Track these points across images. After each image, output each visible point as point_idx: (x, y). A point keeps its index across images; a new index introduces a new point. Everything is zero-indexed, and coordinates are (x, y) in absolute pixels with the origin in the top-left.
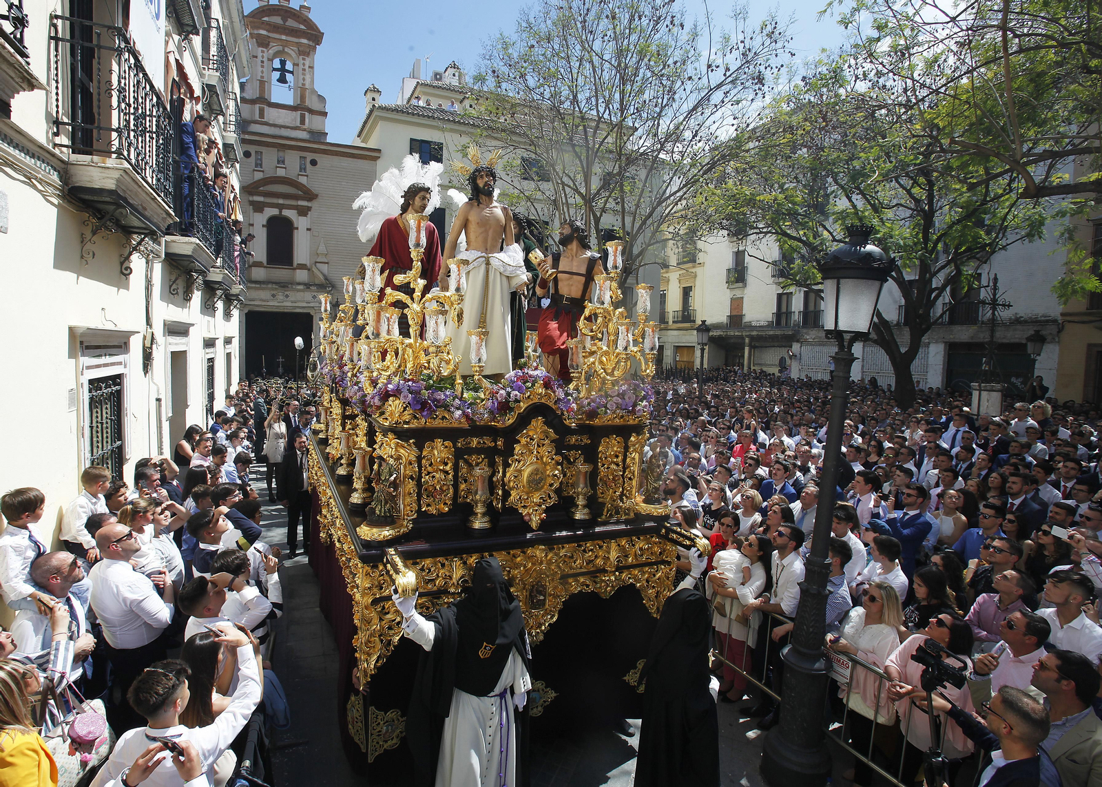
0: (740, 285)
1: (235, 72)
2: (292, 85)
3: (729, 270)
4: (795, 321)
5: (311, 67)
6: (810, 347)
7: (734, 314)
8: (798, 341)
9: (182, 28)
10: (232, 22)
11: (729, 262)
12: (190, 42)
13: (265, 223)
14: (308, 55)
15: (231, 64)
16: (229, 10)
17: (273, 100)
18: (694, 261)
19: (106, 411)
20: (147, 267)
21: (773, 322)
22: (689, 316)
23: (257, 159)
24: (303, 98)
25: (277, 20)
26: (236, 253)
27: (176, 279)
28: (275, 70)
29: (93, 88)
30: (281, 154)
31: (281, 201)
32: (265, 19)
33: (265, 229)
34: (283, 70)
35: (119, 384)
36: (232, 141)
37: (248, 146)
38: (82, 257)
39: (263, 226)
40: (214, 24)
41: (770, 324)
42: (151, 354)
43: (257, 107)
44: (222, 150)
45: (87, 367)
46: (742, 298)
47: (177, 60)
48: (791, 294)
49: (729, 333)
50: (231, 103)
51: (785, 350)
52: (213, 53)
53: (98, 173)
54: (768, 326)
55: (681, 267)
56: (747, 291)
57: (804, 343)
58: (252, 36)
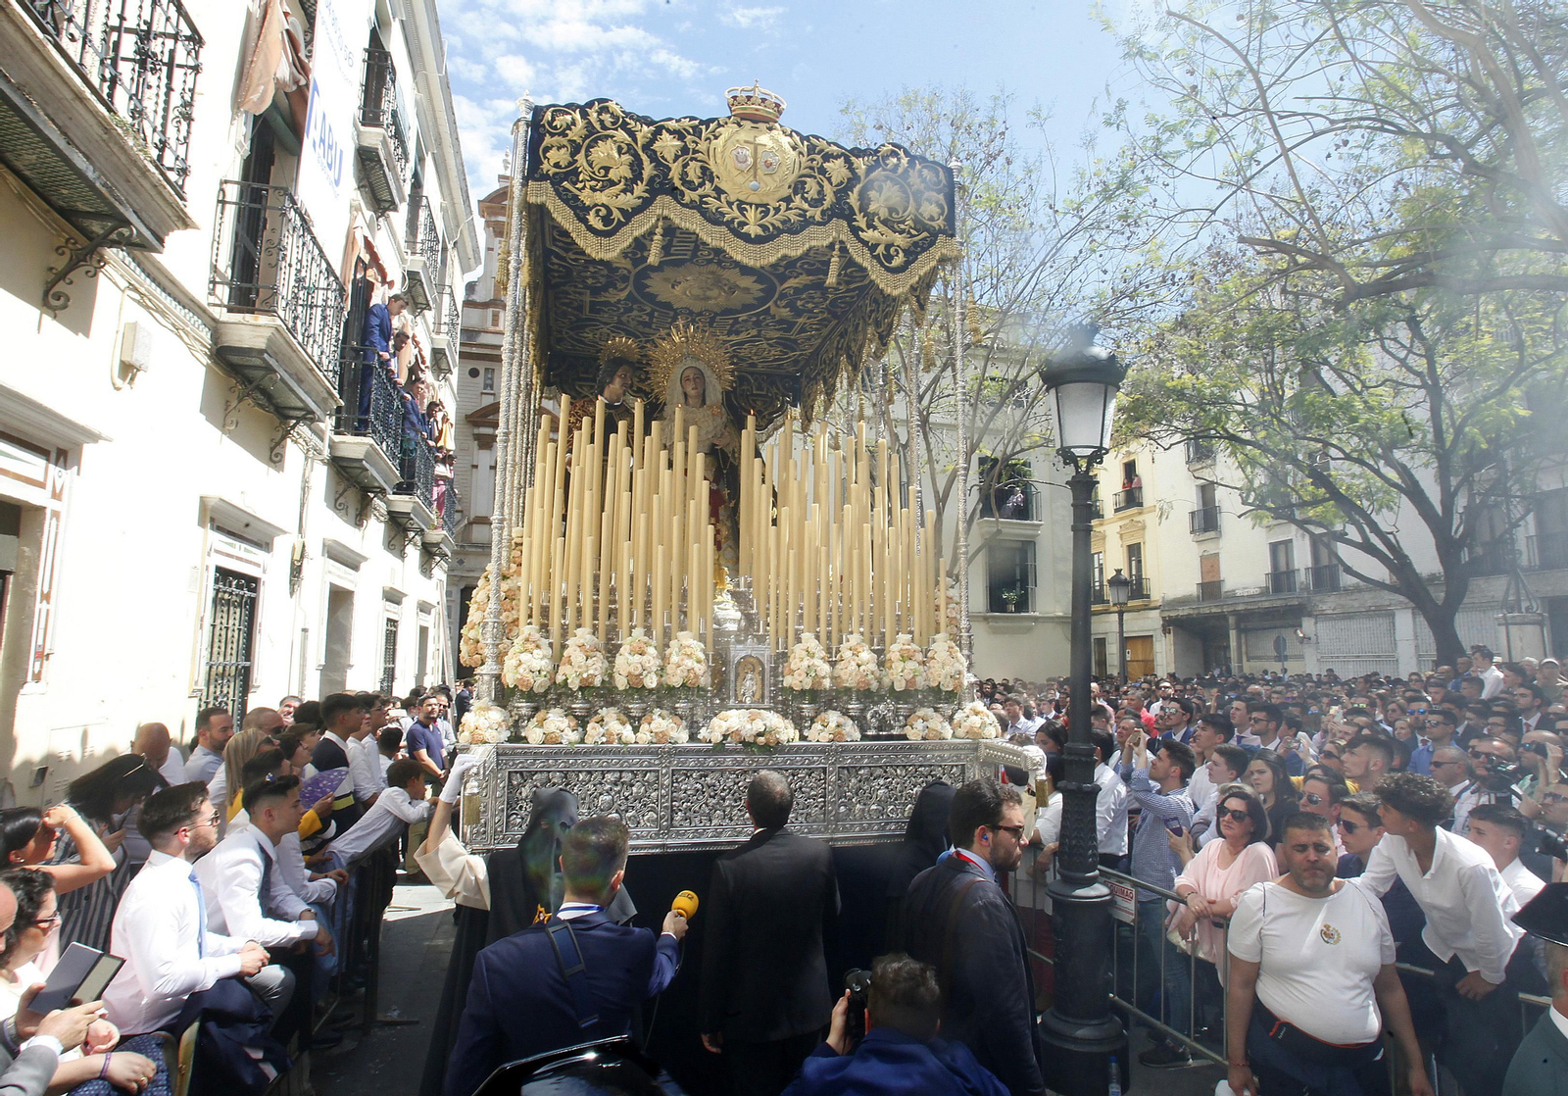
0: (1212, 534)
1: (457, 264)
3: (1193, 514)
4: (1302, 583)
6: (1330, 624)
7: (1208, 580)
8: (1310, 615)
9: (379, 205)
10: (454, 204)
11: (1191, 500)
12: (387, 220)
15: (452, 255)
16: (450, 189)
18: (1140, 505)
19: (235, 618)
20: (306, 465)
21: (1267, 588)
22: (1141, 589)
23: (486, 378)
27: (345, 491)
32: (506, 202)
35: (254, 590)
36: (445, 345)
37: (475, 362)
38: (224, 425)
39: (490, 468)
40: (424, 202)
41: (1264, 592)
42: (300, 567)
43: (490, 311)
44: (427, 354)
45: (217, 551)
46: (1217, 554)
47: (366, 238)
48: (1291, 541)
49: (1202, 611)
50: (446, 299)
51: (1292, 630)
52: (420, 237)
53: (250, 331)
54: (1261, 594)
55: (1121, 514)
56: (1223, 542)
57: (1319, 617)
58: (488, 224)
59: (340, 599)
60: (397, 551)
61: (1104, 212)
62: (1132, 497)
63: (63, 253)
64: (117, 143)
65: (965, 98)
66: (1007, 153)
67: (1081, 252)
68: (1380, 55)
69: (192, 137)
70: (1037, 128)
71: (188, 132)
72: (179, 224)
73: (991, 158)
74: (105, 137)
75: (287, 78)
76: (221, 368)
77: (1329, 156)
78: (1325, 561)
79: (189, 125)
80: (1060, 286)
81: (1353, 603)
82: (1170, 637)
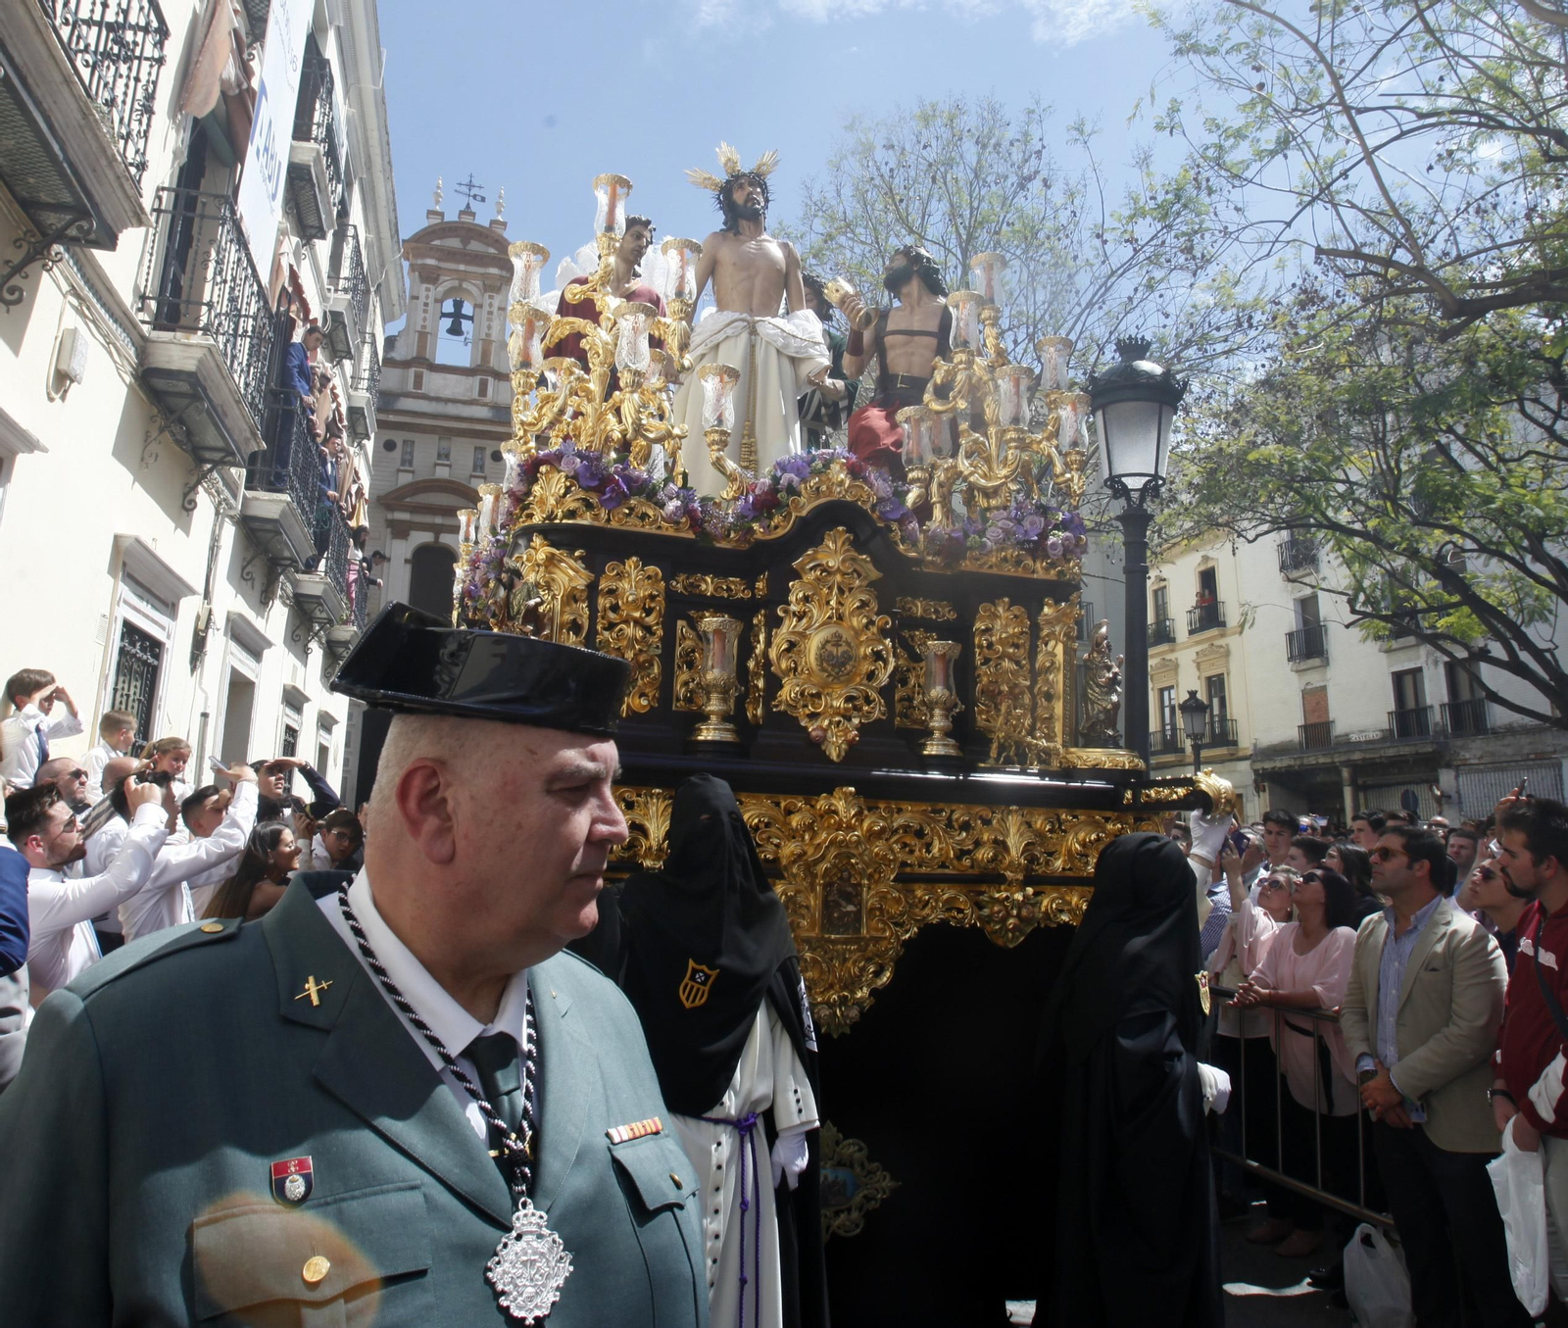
0: (1316, 662)
1: (378, 310)
2: (470, 336)
3: (1290, 635)
4: (1436, 724)
5: (502, 309)
6: (1475, 777)
7: (1313, 720)
8: (1448, 766)
9: (305, 231)
10: (379, 239)
11: (1288, 618)
12: (312, 248)
13: (409, 556)
14: (498, 290)
15: (374, 299)
16: (377, 219)
17: (439, 361)
18: (1223, 624)
19: (135, 689)
20: (216, 520)
21: (1391, 731)
22: (1224, 733)
23: (404, 453)
24: (486, 355)
25: (454, 243)
26: (353, 577)
27: (253, 559)
28: (444, 315)
29: (184, 282)
30: (444, 444)
31: (438, 520)
32: (437, 242)
33: (408, 568)
34: (457, 316)
35: (158, 656)
36: (362, 404)
37: (392, 432)
38: (142, 459)
39: (406, 561)
40: (351, 232)
41: (1387, 737)
42: (204, 639)
43: (412, 371)
44: (344, 410)
45: (126, 602)
46: (1324, 688)
47: (291, 266)
48: (1419, 670)
49: (1306, 762)
50: (367, 350)
51: (1425, 787)
52: (345, 272)
53: (180, 351)
54: (1383, 740)
55: (1197, 637)
56: (1331, 672)
57: (1459, 768)
58: (413, 268)
59: (240, 690)
60: (300, 645)
61: (1163, 242)
62: (1209, 614)
63: (20, 247)
64: (92, 130)
65: (993, 111)
66: (1044, 174)
67: (1136, 290)
68: (1483, 49)
69: (151, 130)
70: (1079, 145)
71: (148, 125)
72: (134, 221)
73: (1023, 183)
74: (82, 122)
75: (233, 78)
76: (145, 392)
77: (1430, 168)
78: (1465, 695)
79: (149, 119)
80: (1111, 333)
81: (1505, 748)
82: (1266, 796)
